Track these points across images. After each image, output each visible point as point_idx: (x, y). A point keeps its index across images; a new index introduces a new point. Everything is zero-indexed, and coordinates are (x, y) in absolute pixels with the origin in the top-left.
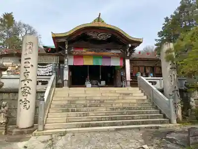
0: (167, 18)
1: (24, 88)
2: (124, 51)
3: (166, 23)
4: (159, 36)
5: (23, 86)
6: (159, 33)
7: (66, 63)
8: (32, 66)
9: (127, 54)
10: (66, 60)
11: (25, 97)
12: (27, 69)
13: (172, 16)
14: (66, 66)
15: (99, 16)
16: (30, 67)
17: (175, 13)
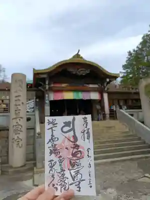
0: (130, 52)
1: (16, 126)
2: (102, 85)
3: (129, 57)
4: (124, 69)
5: (15, 124)
6: (123, 66)
7: (47, 98)
8: (23, 103)
9: (105, 88)
10: (47, 95)
11: (17, 135)
12: (18, 107)
13: (134, 51)
14: (47, 102)
15: (78, 52)
16: (21, 105)
17: (137, 47)
